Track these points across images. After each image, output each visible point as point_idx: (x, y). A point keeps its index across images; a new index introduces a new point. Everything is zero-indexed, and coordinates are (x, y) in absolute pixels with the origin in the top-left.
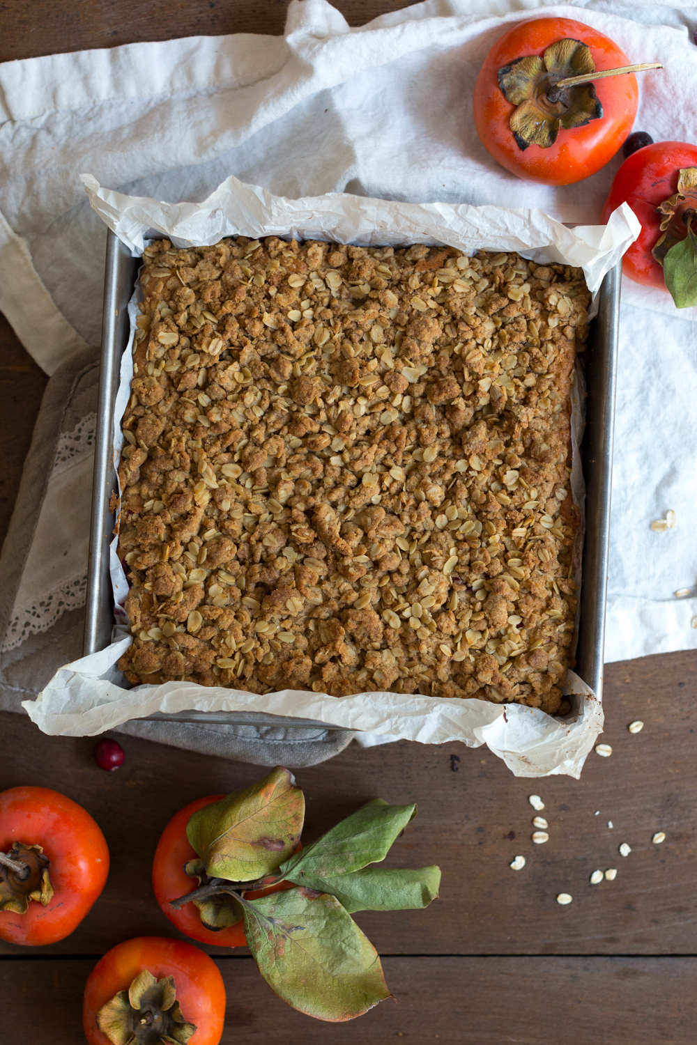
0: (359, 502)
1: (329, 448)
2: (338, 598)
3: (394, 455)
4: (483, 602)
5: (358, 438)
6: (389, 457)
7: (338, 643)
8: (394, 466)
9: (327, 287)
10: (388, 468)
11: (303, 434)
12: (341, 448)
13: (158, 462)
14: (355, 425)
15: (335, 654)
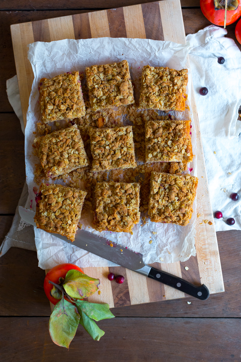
0: (115, 159)
1: (105, 144)
2: (115, 201)
3: (124, 144)
4: (168, 192)
5: (113, 140)
6: (122, 145)
7: (115, 214)
8: (124, 147)
9: (100, 78)
10: (123, 148)
11: (97, 141)
12: (108, 144)
13: (50, 156)
14: (112, 137)
15: (114, 217)
